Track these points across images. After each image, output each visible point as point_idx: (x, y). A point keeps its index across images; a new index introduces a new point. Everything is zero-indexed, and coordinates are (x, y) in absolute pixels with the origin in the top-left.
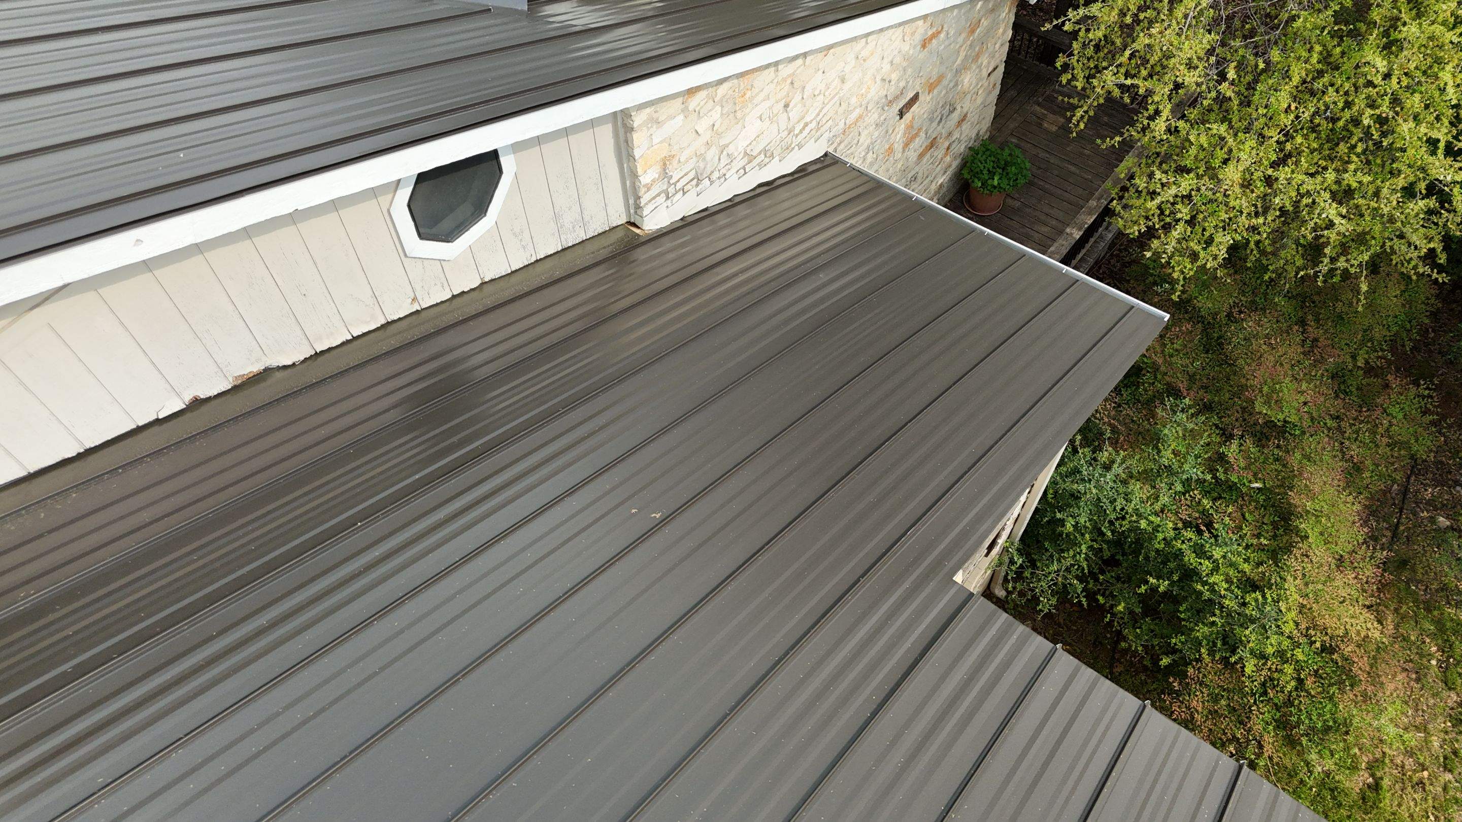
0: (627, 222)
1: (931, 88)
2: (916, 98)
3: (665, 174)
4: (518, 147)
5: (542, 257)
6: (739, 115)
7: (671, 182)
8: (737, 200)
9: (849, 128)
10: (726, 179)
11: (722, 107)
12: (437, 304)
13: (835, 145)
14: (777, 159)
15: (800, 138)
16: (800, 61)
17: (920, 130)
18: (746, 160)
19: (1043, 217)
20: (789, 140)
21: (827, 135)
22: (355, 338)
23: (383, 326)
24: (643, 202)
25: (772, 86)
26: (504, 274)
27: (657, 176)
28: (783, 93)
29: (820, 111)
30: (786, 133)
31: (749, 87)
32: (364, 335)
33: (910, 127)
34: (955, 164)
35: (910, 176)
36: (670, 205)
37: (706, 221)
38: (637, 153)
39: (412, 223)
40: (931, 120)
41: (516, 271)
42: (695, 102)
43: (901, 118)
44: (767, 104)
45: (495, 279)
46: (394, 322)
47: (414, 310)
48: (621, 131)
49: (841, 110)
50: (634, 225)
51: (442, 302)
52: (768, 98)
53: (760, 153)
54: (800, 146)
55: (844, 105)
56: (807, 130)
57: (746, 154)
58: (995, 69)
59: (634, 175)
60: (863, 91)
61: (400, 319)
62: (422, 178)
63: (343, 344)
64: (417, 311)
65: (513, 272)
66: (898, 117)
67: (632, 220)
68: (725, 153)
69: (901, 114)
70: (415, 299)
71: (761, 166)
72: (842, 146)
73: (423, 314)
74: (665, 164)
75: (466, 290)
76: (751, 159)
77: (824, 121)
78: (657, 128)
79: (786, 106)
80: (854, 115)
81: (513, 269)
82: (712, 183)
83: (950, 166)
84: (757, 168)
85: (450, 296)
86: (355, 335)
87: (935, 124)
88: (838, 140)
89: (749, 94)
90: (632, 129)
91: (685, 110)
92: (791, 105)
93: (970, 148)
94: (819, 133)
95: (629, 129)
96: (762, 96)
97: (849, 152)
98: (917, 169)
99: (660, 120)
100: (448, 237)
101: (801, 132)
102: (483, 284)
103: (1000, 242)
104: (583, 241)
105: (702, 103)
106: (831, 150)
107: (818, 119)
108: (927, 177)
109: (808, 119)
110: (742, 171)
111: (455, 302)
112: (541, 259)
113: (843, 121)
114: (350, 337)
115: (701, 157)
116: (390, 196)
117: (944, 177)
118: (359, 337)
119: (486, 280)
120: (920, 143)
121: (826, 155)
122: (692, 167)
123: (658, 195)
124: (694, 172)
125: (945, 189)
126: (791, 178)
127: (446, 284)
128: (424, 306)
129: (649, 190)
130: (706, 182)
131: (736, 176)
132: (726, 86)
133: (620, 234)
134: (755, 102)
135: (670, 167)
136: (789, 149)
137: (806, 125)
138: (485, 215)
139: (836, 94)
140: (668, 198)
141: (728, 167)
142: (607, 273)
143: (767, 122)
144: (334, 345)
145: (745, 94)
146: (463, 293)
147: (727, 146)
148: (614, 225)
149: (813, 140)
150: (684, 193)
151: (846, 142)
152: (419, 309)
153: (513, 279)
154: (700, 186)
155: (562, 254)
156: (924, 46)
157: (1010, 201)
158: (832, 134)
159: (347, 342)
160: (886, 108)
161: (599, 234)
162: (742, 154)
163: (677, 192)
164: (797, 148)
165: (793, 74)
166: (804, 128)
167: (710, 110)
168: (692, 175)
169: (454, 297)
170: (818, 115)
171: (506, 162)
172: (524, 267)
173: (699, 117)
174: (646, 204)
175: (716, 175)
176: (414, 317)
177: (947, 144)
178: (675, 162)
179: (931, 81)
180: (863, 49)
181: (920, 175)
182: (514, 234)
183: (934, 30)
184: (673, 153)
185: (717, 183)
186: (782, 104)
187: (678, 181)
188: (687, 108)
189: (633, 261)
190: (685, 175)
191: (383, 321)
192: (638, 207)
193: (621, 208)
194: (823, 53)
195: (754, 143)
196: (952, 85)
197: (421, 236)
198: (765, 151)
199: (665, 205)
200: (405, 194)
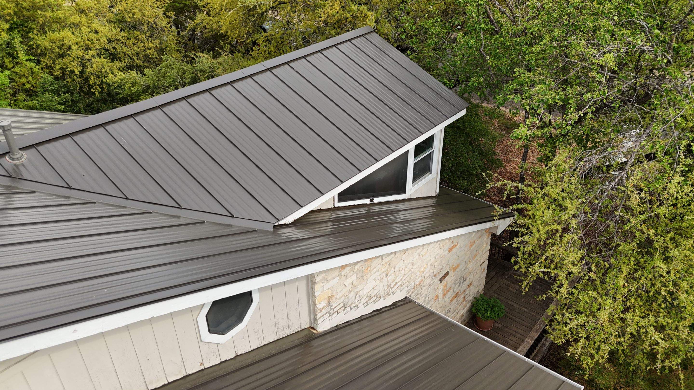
0: (310, 327)
1: (454, 269)
2: (447, 274)
3: (329, 304)
4: (261, 290)
5: (267, 343)
6: (365, 278)
7: (332, 308)
8: (363, 317)
9: (416, 286)
10: (358, 308)
11: (357, 274)
12: (213, 366)
13: (410, 293)
14: (383, 298)
15: (393, 289)
16: (393, 256)
17: (450, 288)
18: (368, 298)
19: (514, 333)
20: (388, 290)
21: (406, 289)
22: (169, 383)
23: (184, 377)
24: (318, 317)
25: (380, 266)
26: (247, 351)
27: (325, 305)
28: (386, 269)
29: (403, 278)
30: (387, 287)
31: (370, 266)
32: (174, 381)
33: (445, 286)
34: (468, 305)
35: (447, 310)
36: (331, 319)
37: (348, 328)
38: (317, 294)
39: (207, 325)
40: (455, 284)
41: (254, 350)
42: (344, 272)
43: (441, 282)
44: (378, 273)
45: (243, 354)
46: (190, 375)
47: (201, 369)
48: (310, 284)
49: (412, 278)
50: (313, 328)
51: (215, 365)
52: (378, 271)
53: (374, 296)
54: (393, 293)
55: (414, 276)
56: (397, 286)
57: (368, 296)
58: (484, 262)
59: (315, 304)
60: (422, 269)
61: (193, 374)
62: (215, 303)
63: (163, 386)
64: (202, 370)
65: (252, 351)
66: (440, 282)
67: (312, 326)
68: (358, 295)
69: (441, 281)
70: (202, 363)
71: (375, 302)
72: (414, 294)
73: (205, 372)
74: (329, 299)
75: (228, 359)
76: (370, 298)
77: (405, 282)
78: (327, 283)
79: (387, 275)
80: (418, 281)
81: (252, 349)
82: (351, 309)
83: (466, 306)
84: (373, 303)
85: (219, 362)
86: (169, 381)
87: (457, 286)
88: (411, 291)
89: (369, 269)
90: (315, 283)
91: (340, 275)
92: (389, 275)
93: (475, 298)
94: (402, 288)
95: (314, 283)
96: (375, 270)
97: (417, 297)
98: (450, 307)
99: (328, 279)
100: (222, 332)
101: (394, 287)
102: (237, 356)
103: (492, 345)
104: (287, 336)
105: (348, 272)
106: (408, 296)
107: (402, 281)
108: (455, 311)
109: (397, 281)
110: (366, 304)
111: (222, 365)
112: (266, 344)
113: (413, 283)
114: (166, 383)
115: (346, 296)
116: (199, 311)
117: (464, 311)
118: (171, 382)
119: (238, 354)
120: (451, 294)
121: (406, 298)
122: (342, 301)
123: (325, 314)
124: (343, 304)
125: (464, 317)
126: (389, 308)
127: (218, 356)
128: (206, 367)
129: (321, 311)
130: (349, 308)
131: (363, 306)
132: (359, 265)
133: (306, 333)
134: (373, 272)
135: (332, 301)
136: (388, 294)
137: (396, 284)
138: (242, 322)
139: (410, 270)
140: (330, 316)
141: (359, 302)
142: (299, 352)
143: (378, 282)
144: (158, 387)
145: (368, 269)
146: (226, 361)
147: (359, 292)
148: (303, 328)
149: (399, 291)
150: (338, 314)
151: (415, 292)
152: (203, 368)
153: (252, 354)
154: (346, 311)
155: (277, 342)
156: (450, 251)
157: (496, 324)
158: (408, 288)
159: (165, 385)
160: (433, 278)
161: (296, 333)
162: (366, 296)
163: (334, 313)
164: (392, 294)
165: (390, 261)
166: (395, 285)
167: (352, 276)
168: (342, 305)
169: (221, 362)
170: (402, 279)
171: (255, 297)
172: (258, 348)
173: (346, 279)
174: (319, 318)
175: (353, 305)
176: (200, 373)
177: (463, 296)
178: (334, 298)
179: (454, 266)
180: (421, 251)
181: (452, 309)
182: (255, 332)
183: (454, 244)
184: (333, 294)
185: (354, 309)
186: (385, 274)
187: (335, 307)
188: (341, 274)
189: (312, 346)
190: (339, 305)
191: (185, 375)
192: (315, 320)
193: (307, 320)
194: (403, 253)
195: (372, 291)
196: (464, 268)
197: (210, 332)
198: (376, 295)
199: (328, 319)
200: (205, 311)
